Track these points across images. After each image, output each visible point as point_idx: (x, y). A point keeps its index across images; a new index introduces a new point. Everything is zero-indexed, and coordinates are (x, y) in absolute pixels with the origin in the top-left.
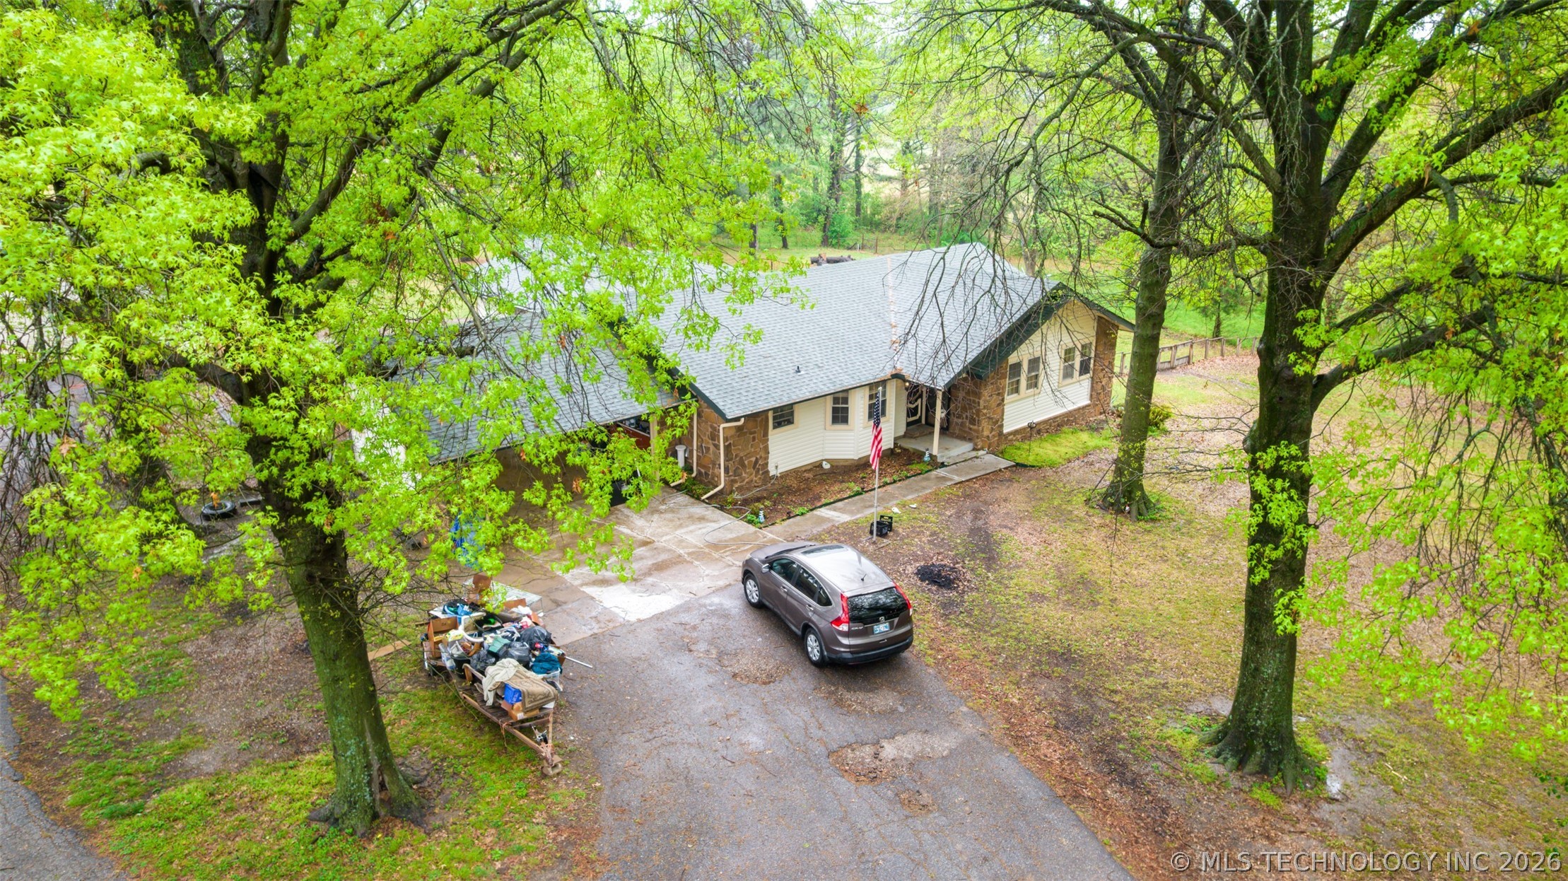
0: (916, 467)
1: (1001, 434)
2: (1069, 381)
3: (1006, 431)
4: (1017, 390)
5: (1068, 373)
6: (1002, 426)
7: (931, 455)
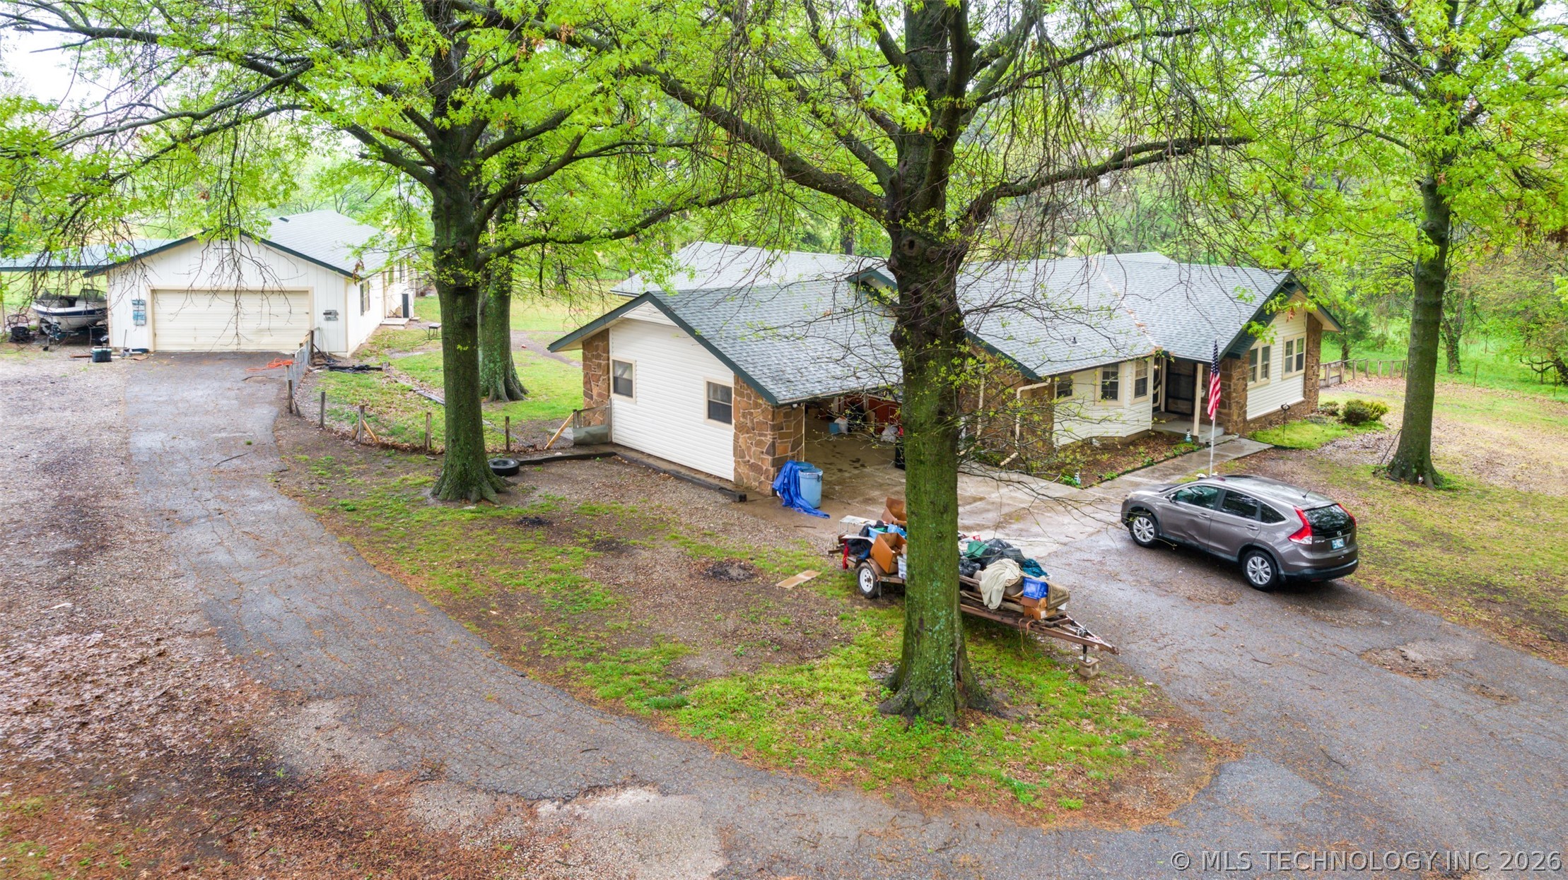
0: (1182, 448)
1: (1245, 420)
2: (1290, 374)
3: (1249, 417)
4: (1254, 379)
5: (1289, 369)
6: (1245, 412)
7: (1192, 437)
